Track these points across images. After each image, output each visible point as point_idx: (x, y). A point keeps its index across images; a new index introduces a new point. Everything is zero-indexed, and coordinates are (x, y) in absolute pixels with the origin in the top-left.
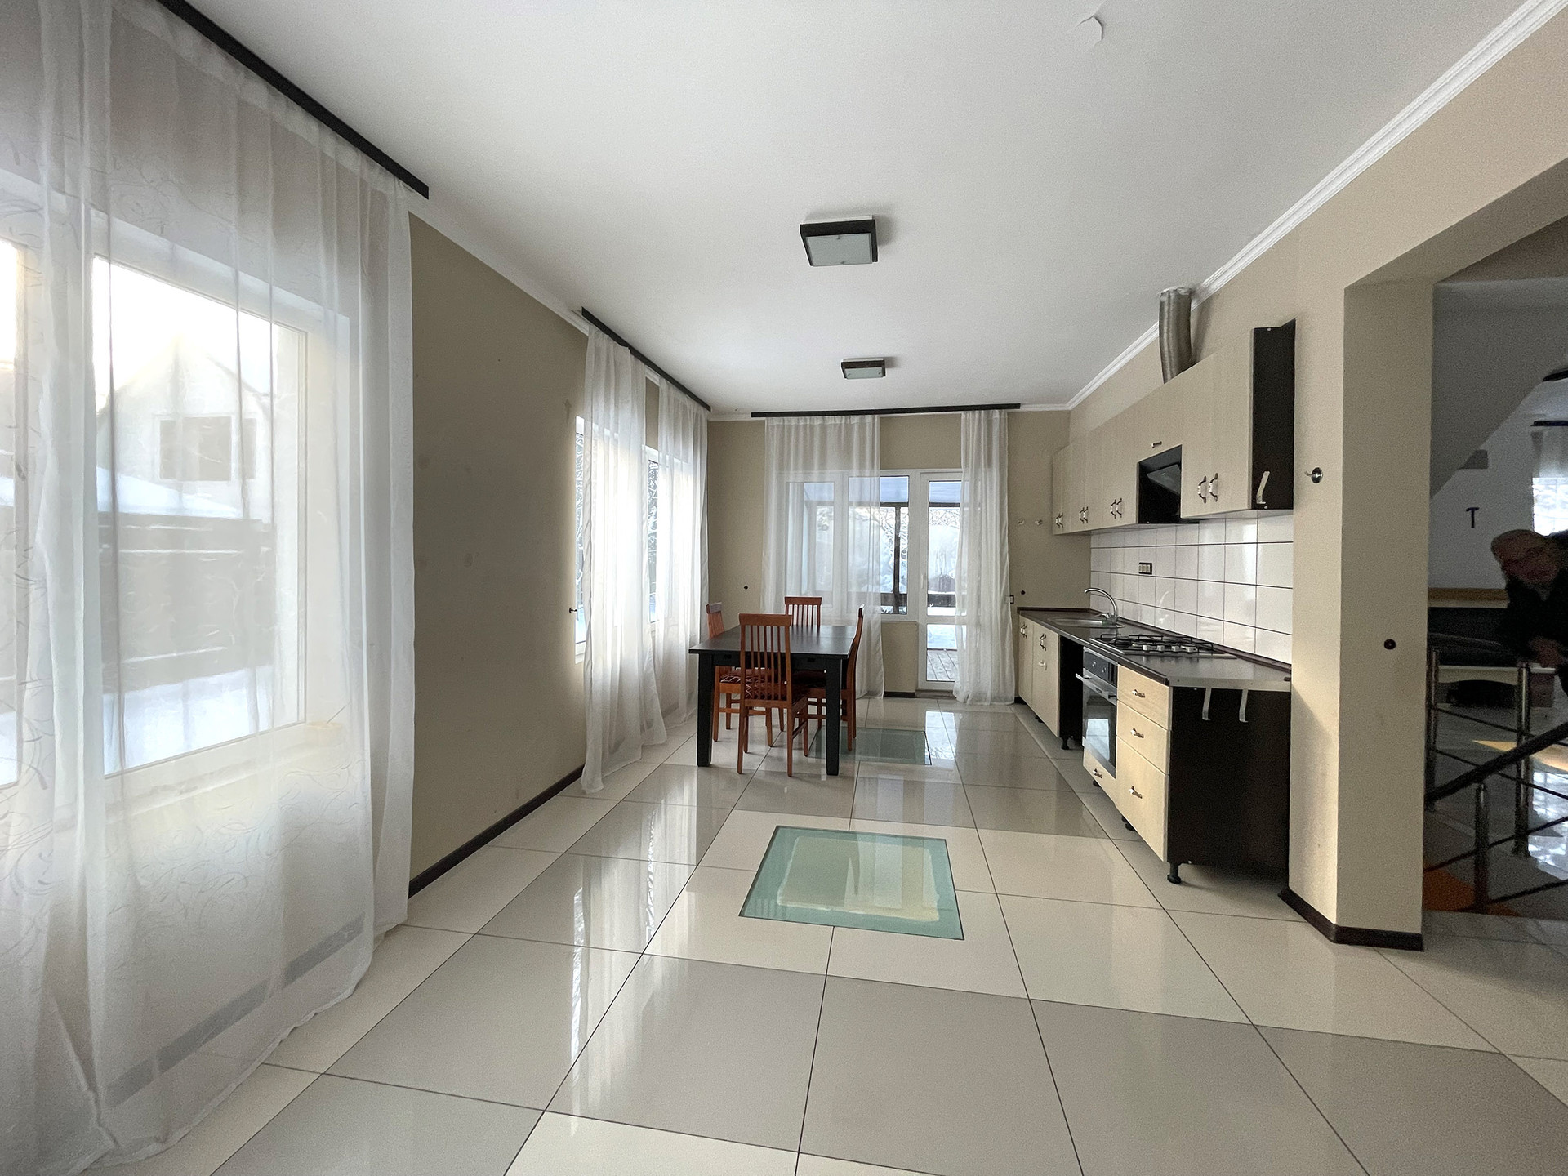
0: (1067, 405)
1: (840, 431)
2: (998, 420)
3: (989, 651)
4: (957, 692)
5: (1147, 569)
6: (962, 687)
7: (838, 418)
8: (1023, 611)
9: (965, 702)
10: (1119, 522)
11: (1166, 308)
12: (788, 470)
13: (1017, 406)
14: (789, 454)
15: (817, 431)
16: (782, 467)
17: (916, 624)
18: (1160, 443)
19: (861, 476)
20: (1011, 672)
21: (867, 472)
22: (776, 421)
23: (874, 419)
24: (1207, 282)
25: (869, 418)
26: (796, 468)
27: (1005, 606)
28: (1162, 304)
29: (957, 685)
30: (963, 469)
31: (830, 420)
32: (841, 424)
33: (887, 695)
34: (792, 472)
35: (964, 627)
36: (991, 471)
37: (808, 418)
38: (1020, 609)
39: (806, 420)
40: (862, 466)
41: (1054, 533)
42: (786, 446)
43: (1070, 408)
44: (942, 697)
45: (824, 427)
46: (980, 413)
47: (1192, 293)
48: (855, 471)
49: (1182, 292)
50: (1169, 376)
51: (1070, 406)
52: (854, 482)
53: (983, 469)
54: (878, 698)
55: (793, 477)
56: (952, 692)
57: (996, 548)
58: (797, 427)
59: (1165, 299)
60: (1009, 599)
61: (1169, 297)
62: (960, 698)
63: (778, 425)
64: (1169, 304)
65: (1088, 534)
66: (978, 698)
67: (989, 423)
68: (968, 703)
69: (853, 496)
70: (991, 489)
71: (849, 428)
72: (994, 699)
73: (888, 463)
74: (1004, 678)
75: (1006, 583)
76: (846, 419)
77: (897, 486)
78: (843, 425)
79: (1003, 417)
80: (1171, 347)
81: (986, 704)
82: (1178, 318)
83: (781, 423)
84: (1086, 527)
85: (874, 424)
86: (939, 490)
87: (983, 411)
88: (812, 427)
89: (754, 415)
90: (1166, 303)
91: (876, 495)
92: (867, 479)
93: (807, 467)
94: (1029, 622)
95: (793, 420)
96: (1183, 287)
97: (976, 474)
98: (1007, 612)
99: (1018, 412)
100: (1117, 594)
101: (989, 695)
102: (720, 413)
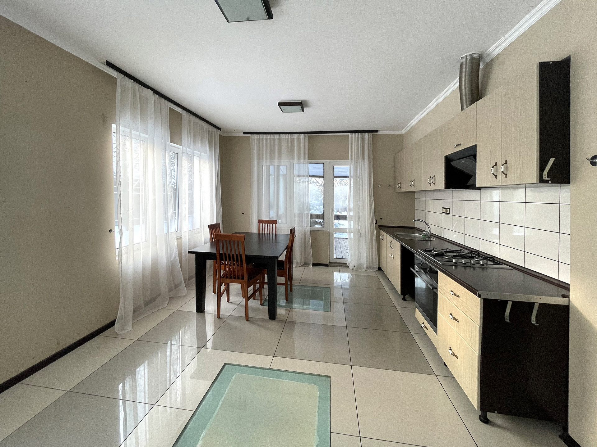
0: (402, 131)
1: (288, 142)
2: (368, 137)
3: (365, 246)
4: (349, 264)
5: (448, 211)
6: (351, 261)
7: (287, 135)
8: (381, 227)
9: (353, 269)
10: (433, 187)
11: (464, 66)
12: (263, 159)
13: (377, 131)
14: (263, 152)
15: (277, 142)
16: (259, 158)
17: (329, 232)
18: (460, 144)
19: (299, 163)
20: (376, 255)
21: (302, 161)
22: (256, 136)
23: (305, 136)
24: (491, 49)
25: (302, 136)
26: (266, 159)
27: (372, 225)
28: (462, 64)
29: (349, 261)
30: (350, 161)
31: (283, 136)
32: (288, 138)
33: (314, 265)
34: (264, 160)
35: (352, 234)
36: (364, 162)
37: (272, 135)
38: (380, 226)
39: (271, 136)
40: (299, 158)
41: (396, 192)
42: (261, 148)
43: (404, 133)
44: (342, 266)
45: (280, 140)
46: (358, 134)
47: (480, 58)
48: (296, 161)
49: (475, 56)
50: (465, 107)
51: (403, 132)
52: (296, 165)
53: (360, 161)
54: (310, 266)
55: (265, 163)
56: (347, 264)
57: (367, 197)
58: (266, 139)
59: (464, 60)
60: (374, 222)
61: (467, 59)
62: (351, 267)
63: (257, 139)
64: (466, 64)
65: (414, 192)
66: (359, 267)
67: (363, 139)
68: (354, 270)
69: (296, 172)
70: (364, 169)
71: (292, 140)
72: (367, 268)
73: (313, 156)
74: (372, 258)
75: (373, 213)
76: (291, 136)
77: (317, 168)
78: (289, 139)
79: (370, 136)
80: (467, 89)
81: (364, 270)
82: (472, 72)
83: (258, 137)
84: (413, 189)
85: (305, 139)
86: (339, 170)
87: (359, 133)
88: (274, 140)
89: (245, 133)
90: (464, 63)
91: (307, 172)
92: (302, 165)
93: (272, 157)
94: (384, 233)
95: (265, 136)
96: (475, 52)
97: (357, 162)
98: (373, 229)
99: (376, 135)
100: (430, 222)
101: (365, 266)
102: (227, 132)
